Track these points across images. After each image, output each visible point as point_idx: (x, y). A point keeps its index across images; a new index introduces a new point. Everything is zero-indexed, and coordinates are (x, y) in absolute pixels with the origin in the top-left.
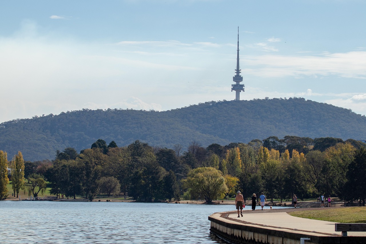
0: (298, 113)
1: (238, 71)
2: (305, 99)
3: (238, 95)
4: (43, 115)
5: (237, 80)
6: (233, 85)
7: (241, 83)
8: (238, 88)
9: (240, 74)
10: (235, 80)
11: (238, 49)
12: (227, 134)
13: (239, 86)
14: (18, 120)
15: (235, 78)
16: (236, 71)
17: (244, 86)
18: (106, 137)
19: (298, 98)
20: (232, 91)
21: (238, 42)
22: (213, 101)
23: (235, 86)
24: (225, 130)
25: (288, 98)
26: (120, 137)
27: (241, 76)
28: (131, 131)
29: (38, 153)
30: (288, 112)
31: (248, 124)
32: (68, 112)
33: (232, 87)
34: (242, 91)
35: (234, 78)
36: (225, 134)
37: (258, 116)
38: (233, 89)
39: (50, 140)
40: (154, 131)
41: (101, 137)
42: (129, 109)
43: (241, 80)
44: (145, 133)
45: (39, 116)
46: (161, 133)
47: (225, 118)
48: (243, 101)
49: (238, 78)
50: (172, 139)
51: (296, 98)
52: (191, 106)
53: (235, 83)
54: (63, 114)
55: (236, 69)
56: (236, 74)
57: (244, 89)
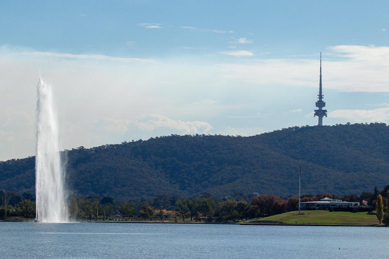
0: (381, 138)
1: (321, 96)
2: (386, 124)
3: (320, 121)
4: (133, 140)
5: (319, 105)
6: (316, 110)
7: (323, 109)
8: (321, 113)
9: (323, 100)
10: (318, 105)
11: (321, 74)
12: (315, 159)
13: (322, 111)
14: (107, 145)
15: (318, 104)
16: (319, 97)
17: (327, 112)
18: (200, 163)
19: (379, 123)
20: (314, 116)
21: (321, 68)
22: (296, 127)
23: (318, 112)
24: (313, 156)
25: (369, 124)
26: (213, 163)
27: (323, 101)
28: (224, 156)
29: (136, 178)
30: (371, 138)
31: (335, 149)
32: (157, 138)
33: (315, 113)
34: (324, 116)
35: (316, 103)
36: (313, 160)
37: (343, 141)
38: (315, 114)
39: (144, 165)
40: (247, 157)
41: (194, 163)
42: (217, 135)
43: (323, 106)
44: (238, 159)
45: (128, 142)
46: (255, 159)
47: (312, 144)
48: (326, 126)
49: (320, 104)
50: (267, 164)
51: (378, 124)
52: (275, 132)
53: (317, 108)
54: (152, 139)
55: (319, 94)
56: (318, 100)
57: (327, 114)
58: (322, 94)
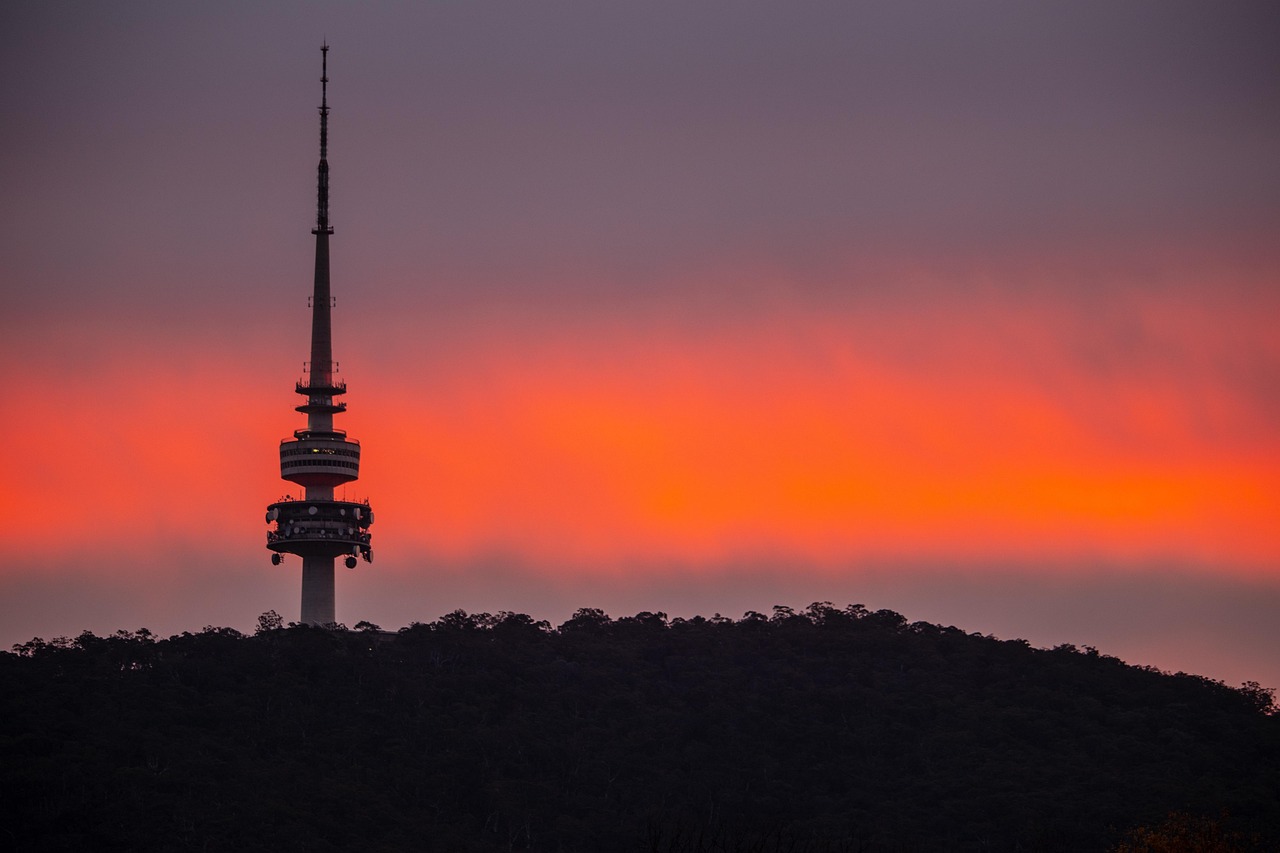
1: (320, 395)
3: (318, 587)
5: (310, 465)
6: (280, 508)
7: (341, 493)
9: (338, 423)
11: (323, 219)
13: (330, 515)
15: (299, 454)
16: (304, 400)
21: (323, 168)
27: (344, 434)
33: (275, 525)
35: (286, 450)
38: (279, 545)
43: (344, 471)
49: (320, 453)
53: (298, 493)
56: (303, 423)
58: (336, 380)
